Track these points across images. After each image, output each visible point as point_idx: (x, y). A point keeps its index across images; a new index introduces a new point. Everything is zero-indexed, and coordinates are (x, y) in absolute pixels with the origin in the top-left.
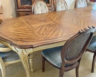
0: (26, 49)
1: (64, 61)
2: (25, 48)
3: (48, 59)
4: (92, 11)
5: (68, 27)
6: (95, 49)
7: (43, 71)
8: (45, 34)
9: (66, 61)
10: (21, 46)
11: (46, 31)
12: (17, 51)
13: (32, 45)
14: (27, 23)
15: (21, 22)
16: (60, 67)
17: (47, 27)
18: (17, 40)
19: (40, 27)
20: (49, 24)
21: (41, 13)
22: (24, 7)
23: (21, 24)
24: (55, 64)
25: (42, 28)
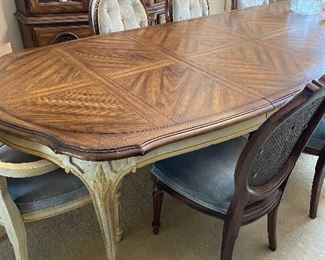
0: (113, 162)
1: (247, 191)
2: (109, 160)
3: (179, 189)
4: (289, 17)
5: (233, 73)
6: (324, 142)
7: (156, 232)
8: (166, 104)
9: (251, 191)
10: (99, 151)
11: (166, 93)
12: (80, 169)
13: (138, 147)
14: (88, 66)
15: (66, 65)
16: (224, 211)
17: (165, 77)
19: (138, 79)
20: (168, 68)
21: (122, 29)
22: (53, 10)
23: (66, 71)
24: (206, 205)
25: (145, 81)
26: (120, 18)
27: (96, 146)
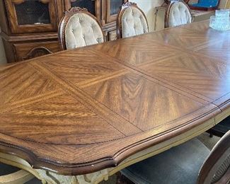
0: (88, 175)
2: (84, 174)
8: (130, 111)
12: (56, 180)
17: (124, 85)
18: (51, 144)
20: (125, 76)
21: (84, 45)
26: (82, 36)
27: (71, 160)
